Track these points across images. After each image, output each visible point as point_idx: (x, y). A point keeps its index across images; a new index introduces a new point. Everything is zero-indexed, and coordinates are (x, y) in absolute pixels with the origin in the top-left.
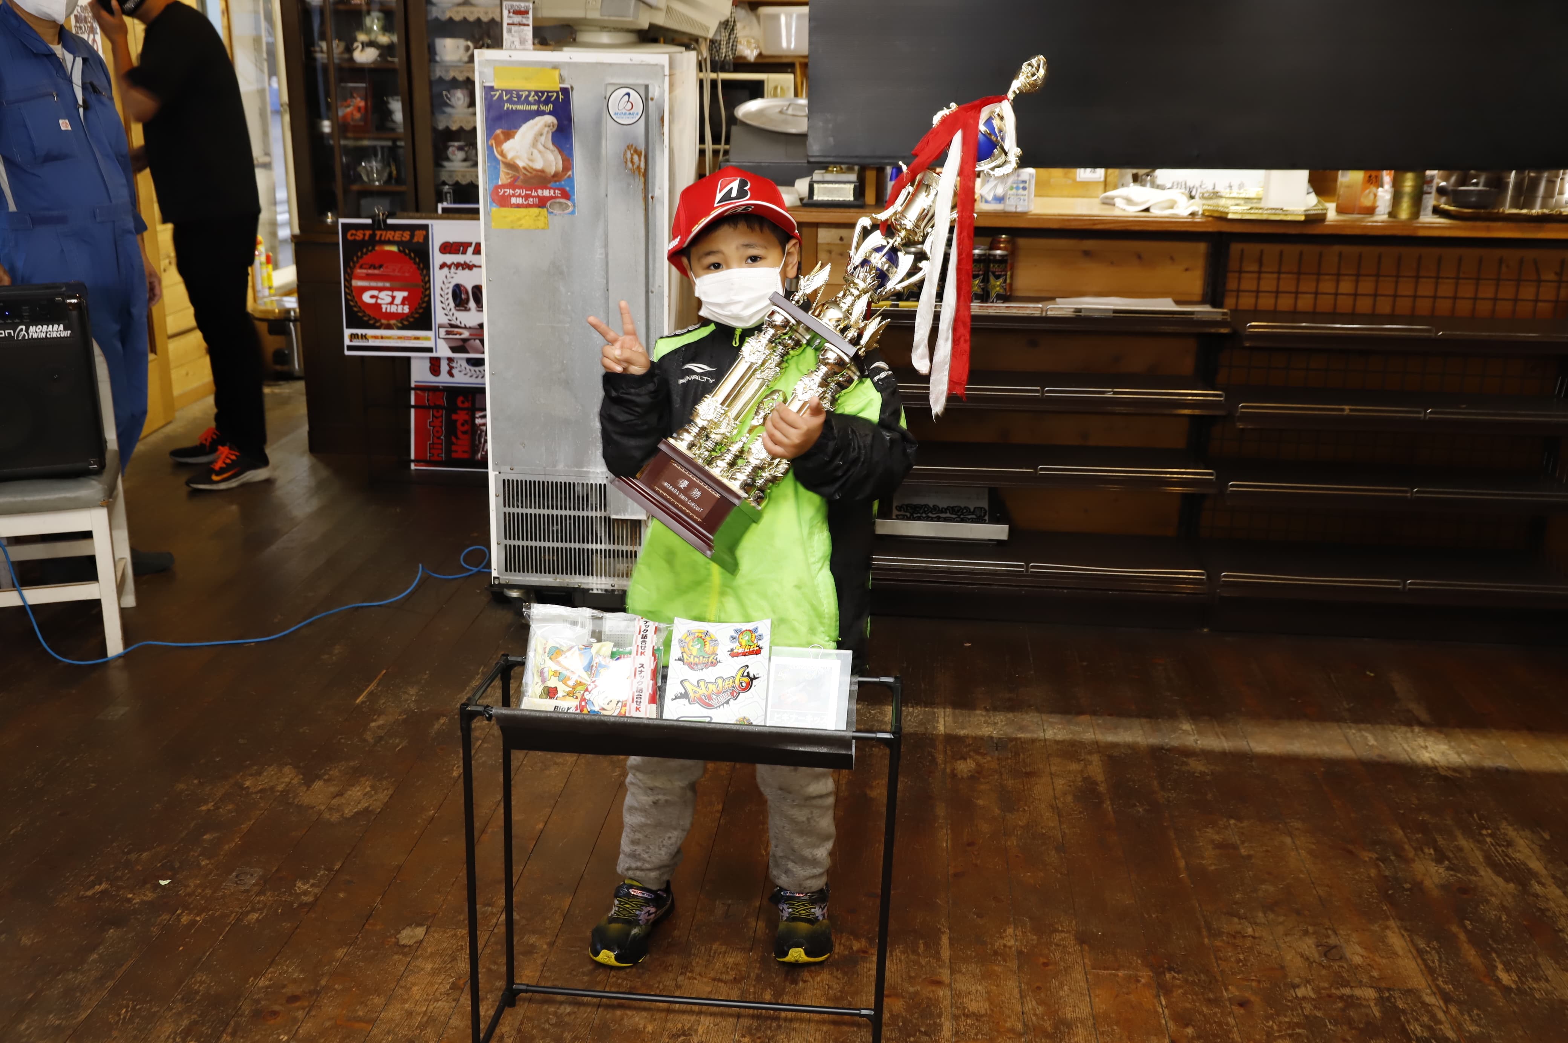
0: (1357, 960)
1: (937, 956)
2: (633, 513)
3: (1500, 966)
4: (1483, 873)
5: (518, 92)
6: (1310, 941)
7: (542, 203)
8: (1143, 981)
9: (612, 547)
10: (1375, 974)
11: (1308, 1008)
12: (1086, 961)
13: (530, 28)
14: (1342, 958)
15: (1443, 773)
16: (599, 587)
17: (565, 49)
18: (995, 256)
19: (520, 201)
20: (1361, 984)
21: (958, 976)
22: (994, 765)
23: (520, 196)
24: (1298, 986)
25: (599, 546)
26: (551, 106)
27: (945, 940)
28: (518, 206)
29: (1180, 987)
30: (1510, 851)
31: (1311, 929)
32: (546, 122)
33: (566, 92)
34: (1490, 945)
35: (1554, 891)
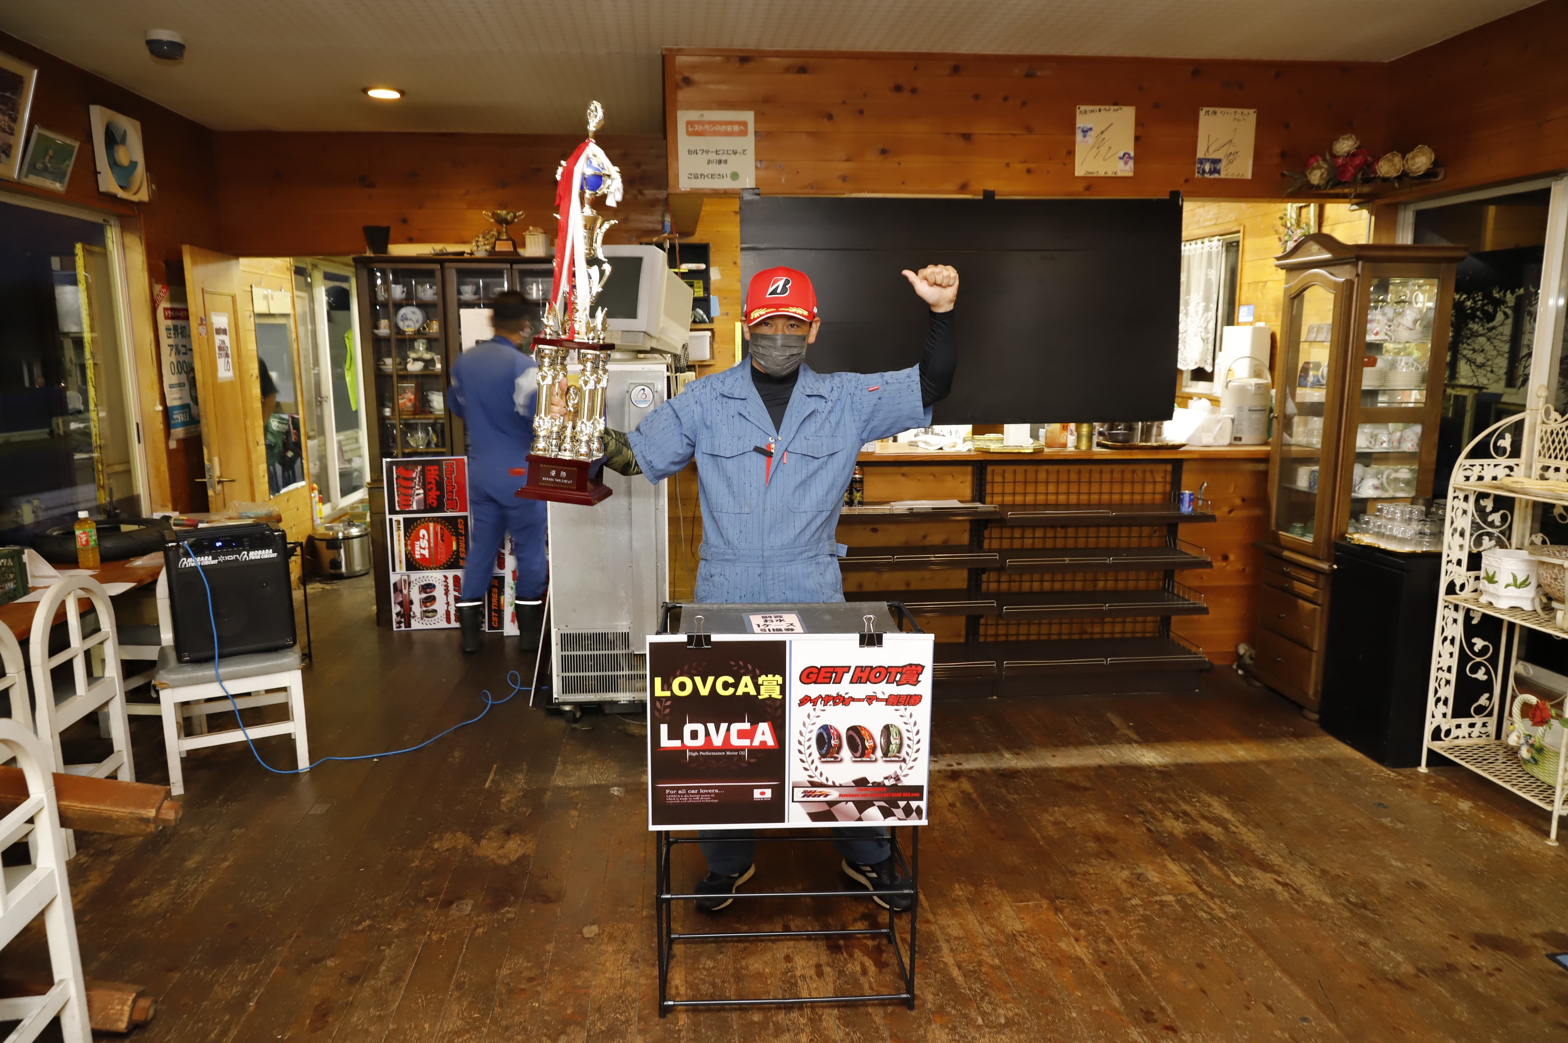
0: (1156, 880)
3: (1232, 874)
4: (1203, 824)
6: (1127, 872)
8: (1045, 906)
9: (631, 673)
10: (1169, 886)
12: (1008, 898)
14: (1148, 880)
15: (1159, 769)
16: (625, 699)
20: (1164, 893)
21: (939, 917)
24: (1131, 899)
25: (622, 673)
29: (1067, 907)
30: (1211, 809)
31: (1124, 865)
34: (1222, 863)
35: (1243, 829)
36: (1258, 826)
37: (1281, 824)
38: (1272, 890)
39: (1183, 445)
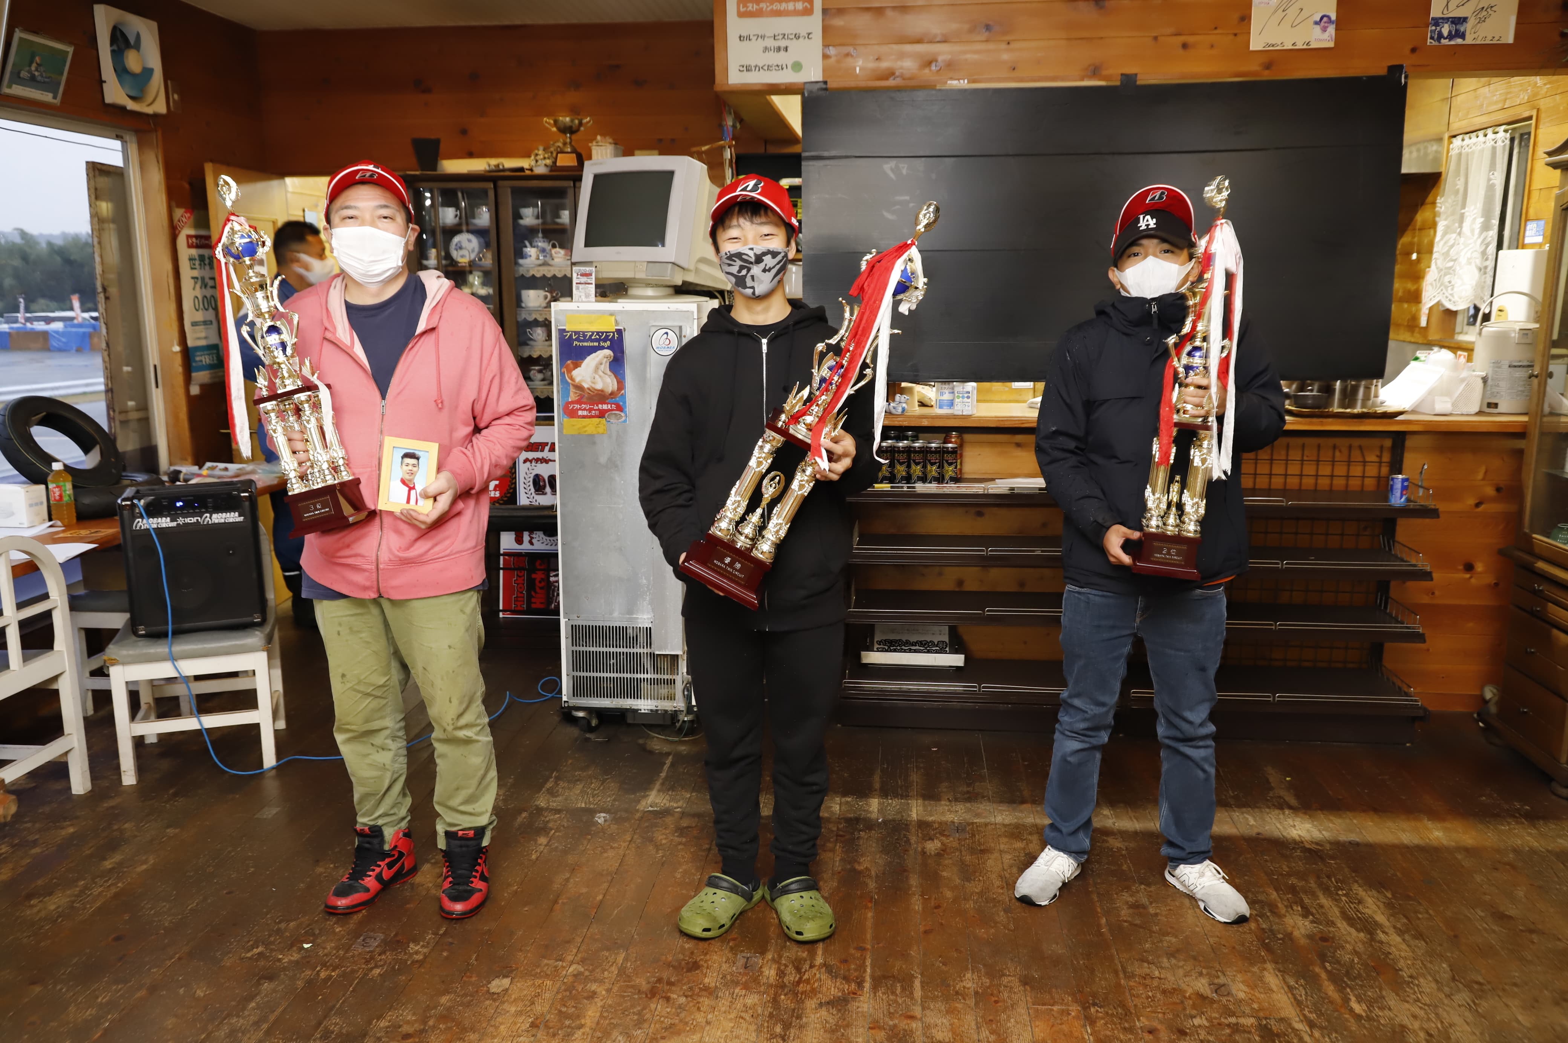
0: (1241, 995)
1: (911, 996)
2: (673, 650)
3: (1353, 999)
4: (1339, 925)
5: (584, 332)
6: (1204, 981)
7: (602, 414)
8: (1073, 1014)
9: (656, 676)
10: (1255, 1006)
11: (1203, 1034)
12: (1028, 998)
13: (593, 286)
14: (1229, 994)
15: (1308, 846)
16: (646, 708)
17: (619, 300)
18: (948, 448)
19: (585, 413)
20: (1244, 1015)
21: (928, 1012)
22: (955, 844)
23: (585, 409)
24: (1195, 1017)
25: (646, 676)
26: (608, 343)
27: (917, 984)
28: (584, 417)
29: (1102, 1018)
30: (1361, 907)
31: (1204, 971)
32: (604, 355)
33: (619, 332)
34: (1345, 982)
35: (1395, 939)
36: (1419, 936)
37: (1456, 936)
38: (1403, 1027)
39: (1401, 413)
